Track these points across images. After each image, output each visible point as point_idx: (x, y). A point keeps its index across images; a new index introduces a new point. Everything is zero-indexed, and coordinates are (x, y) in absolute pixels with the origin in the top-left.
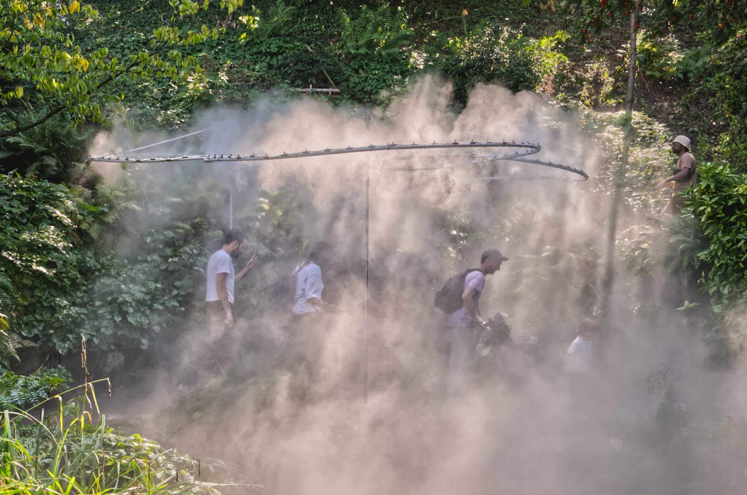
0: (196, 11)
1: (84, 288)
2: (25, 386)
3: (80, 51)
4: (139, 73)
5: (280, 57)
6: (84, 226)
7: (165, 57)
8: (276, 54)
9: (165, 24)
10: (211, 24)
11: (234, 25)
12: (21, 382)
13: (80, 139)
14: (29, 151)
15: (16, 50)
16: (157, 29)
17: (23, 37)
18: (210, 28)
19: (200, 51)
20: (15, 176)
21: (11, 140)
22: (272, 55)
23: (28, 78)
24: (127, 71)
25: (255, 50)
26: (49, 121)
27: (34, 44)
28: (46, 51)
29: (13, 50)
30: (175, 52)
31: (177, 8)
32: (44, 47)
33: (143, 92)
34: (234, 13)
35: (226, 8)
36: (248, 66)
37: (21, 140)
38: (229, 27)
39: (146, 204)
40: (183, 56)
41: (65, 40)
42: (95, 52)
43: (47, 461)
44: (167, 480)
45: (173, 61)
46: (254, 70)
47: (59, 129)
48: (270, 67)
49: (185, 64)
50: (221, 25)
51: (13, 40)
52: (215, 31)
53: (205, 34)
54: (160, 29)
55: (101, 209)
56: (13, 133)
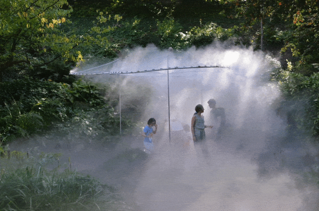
0: (106, 21)
1: (68, 121)
2: (48, 157)
3: (66, 36)
4: (86, 43)
5: (136, 37)
6: (68, 98)
7: (95, 38)
8: (135, 36)
9: (95, 26)
10: (111, 26)
11: (119, 26)
12: (46, 155)
13: (66, 67)
14: (49, 71)
15: (43, 35)
16: (92, 27)
17: (46, 31)
18: (111, 27)
19: (108, 35)
20: (44, 80)
21: (42, 67)
22: (133, 36)
23: (48, 46)
24: (82, 43)
25: (127, 34)
26: (56, 61)
27: (50, 33)
28: (54, 36)
29: (42, 35)
30: (99, 36)
31: (99, 20)
32: (54, 34)
33: (88, 50)
34: (119, 22)
35: (116, 20)
36: (125, 40)
37: (45, 67)
38: (118, 26)
39: (90, 90)
40: (102, 37)
41: (60, 32)
42: (71, 36)
43: (56, 185)
44: (99, 192)
45: (98, 39)
46: (127, 41)
47: (59, 64)
48: (132, 40)
49: (103, 39)
50: (114, 26)
51: (42, 32)
52: (112, 28)
53: (109, 29)
54: (94, 27)
55: (74, 92)
56: (43, 65)
